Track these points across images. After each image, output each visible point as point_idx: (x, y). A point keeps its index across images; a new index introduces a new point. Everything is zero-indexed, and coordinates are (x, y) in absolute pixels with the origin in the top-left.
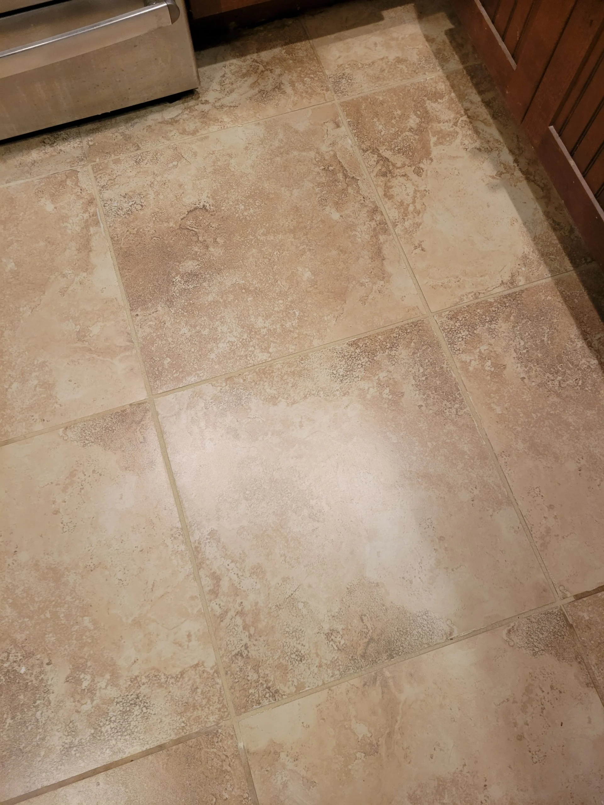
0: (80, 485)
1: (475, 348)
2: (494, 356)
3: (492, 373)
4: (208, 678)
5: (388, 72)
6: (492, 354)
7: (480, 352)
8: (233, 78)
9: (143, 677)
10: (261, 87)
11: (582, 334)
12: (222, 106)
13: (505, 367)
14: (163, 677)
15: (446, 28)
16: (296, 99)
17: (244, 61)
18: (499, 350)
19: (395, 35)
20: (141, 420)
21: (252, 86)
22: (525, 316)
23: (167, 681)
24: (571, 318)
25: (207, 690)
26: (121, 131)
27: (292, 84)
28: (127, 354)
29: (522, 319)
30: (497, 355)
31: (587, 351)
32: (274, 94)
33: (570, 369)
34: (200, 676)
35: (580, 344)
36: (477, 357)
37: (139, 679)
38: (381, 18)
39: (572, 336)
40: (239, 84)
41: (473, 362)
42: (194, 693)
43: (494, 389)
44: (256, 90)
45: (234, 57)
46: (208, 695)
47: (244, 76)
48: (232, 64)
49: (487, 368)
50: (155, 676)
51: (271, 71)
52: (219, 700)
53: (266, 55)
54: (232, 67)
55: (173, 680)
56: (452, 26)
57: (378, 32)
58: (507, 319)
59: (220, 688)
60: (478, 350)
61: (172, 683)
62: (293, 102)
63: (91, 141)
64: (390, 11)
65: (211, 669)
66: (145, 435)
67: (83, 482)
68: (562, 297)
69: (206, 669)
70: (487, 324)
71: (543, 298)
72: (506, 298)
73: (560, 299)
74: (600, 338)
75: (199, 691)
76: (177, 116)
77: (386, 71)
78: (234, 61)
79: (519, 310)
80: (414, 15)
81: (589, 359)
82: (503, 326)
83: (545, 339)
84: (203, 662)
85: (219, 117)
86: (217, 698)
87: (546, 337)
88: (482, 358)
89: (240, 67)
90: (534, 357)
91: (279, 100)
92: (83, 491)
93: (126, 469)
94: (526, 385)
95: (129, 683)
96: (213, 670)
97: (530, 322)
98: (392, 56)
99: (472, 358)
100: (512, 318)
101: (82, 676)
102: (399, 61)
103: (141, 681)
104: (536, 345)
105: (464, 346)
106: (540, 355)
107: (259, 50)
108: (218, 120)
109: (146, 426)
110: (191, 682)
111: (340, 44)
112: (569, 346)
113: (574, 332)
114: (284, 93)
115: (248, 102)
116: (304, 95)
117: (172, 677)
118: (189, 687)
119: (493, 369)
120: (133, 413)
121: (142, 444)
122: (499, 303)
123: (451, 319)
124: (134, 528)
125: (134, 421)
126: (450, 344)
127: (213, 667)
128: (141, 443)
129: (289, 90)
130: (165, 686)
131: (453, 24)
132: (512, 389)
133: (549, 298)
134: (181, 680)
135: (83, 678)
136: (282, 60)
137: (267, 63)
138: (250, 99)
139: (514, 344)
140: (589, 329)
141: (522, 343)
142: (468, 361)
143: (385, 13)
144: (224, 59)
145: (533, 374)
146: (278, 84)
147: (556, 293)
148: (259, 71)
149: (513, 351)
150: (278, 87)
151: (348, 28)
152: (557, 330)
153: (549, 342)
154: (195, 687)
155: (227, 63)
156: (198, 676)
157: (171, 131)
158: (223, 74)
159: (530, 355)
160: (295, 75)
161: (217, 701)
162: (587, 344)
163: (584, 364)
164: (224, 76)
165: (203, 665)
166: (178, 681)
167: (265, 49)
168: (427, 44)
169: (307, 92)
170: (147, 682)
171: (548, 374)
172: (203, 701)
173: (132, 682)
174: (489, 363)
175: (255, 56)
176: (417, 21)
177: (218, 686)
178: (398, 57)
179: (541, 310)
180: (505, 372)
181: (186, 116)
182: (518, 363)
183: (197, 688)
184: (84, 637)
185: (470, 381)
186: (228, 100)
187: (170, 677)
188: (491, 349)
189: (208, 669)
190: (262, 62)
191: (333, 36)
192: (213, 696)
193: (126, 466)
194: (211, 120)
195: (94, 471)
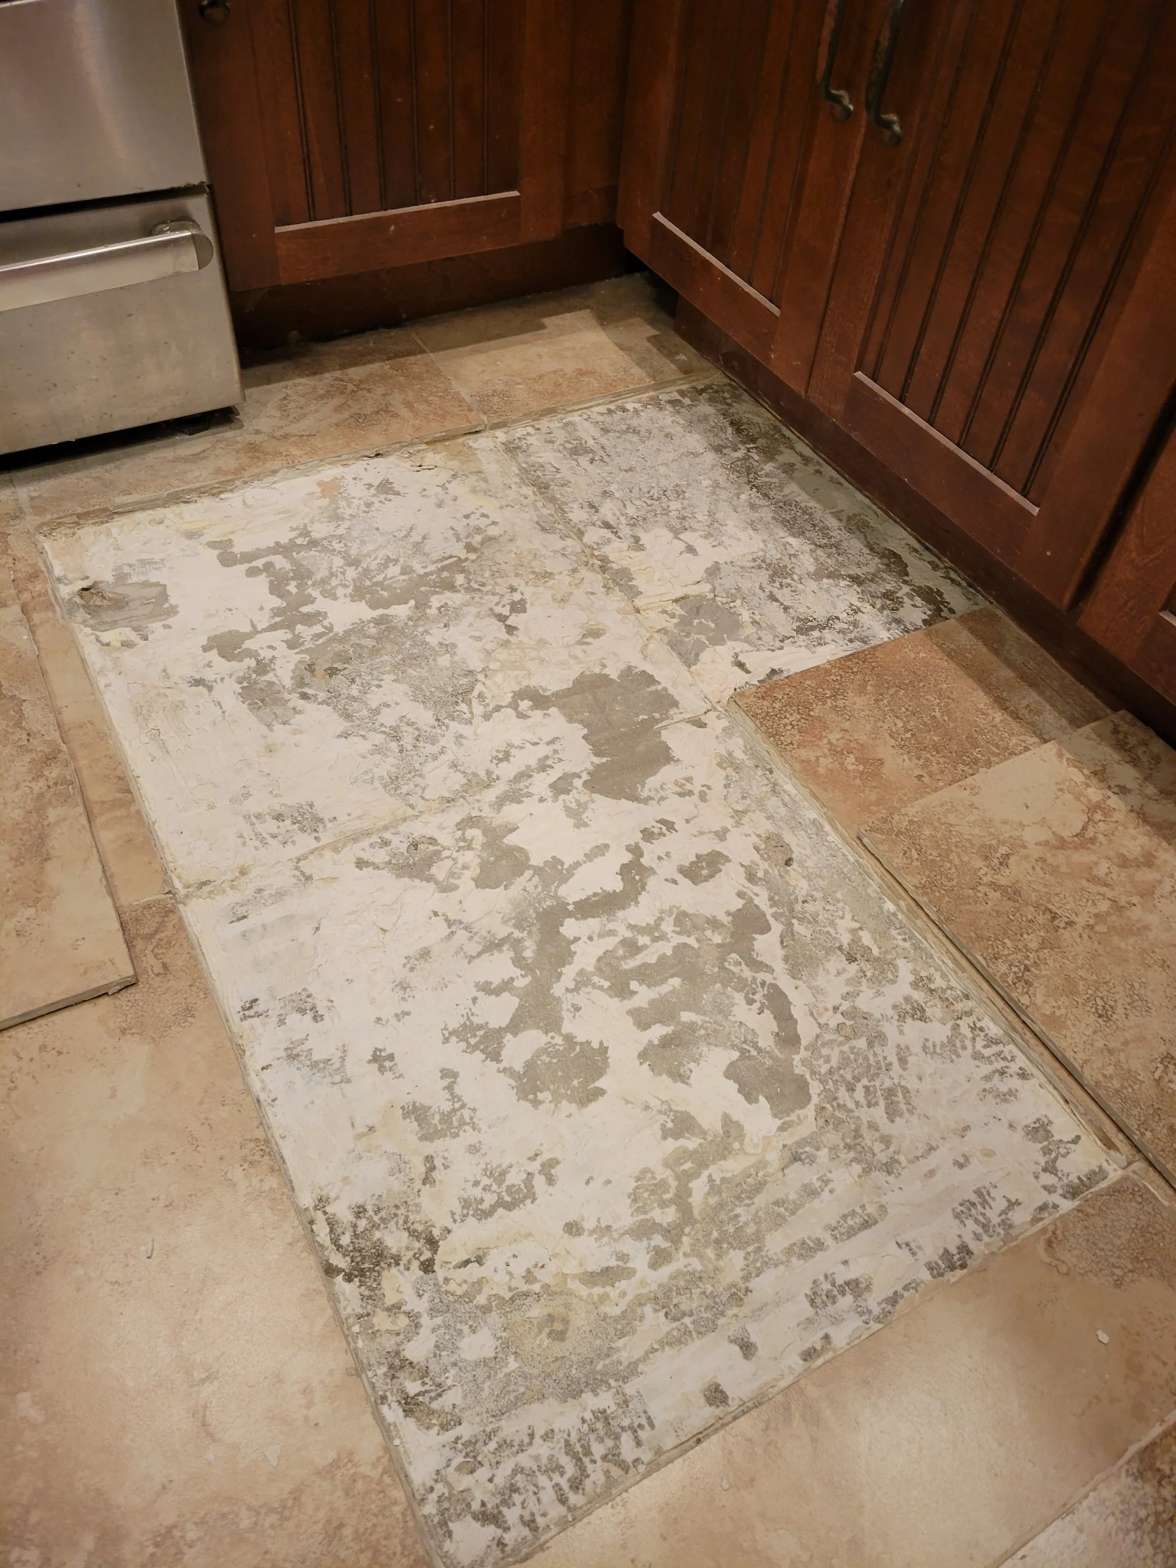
0: (8, 1080)
1: (821, 739)
2: (857, 746)
3: (862, 773)
4: (367, 1492)
5: (568, 386)
6: (853, 745)
7: (830, 743)
8: (303, 401)
9: (189, 1526)
10: (355, 409)
11: (995, 701)
12: (286, 436)
13: (881, 762)
14: (244, 1513)
15: (649, 335)
16: (417, 422)
17: (320, 380)
18: (863, 738)
19: (567, 344)
20: (156, 932)
21: (338, 409)
22: (891, 684)
23: (256, 1524)
24: (970, 680)
25: (369, 1525)
26: (94, 475)
27: (408, 405)
28: (118, 813)
29: (888, 688)
30: (862, 745)
31: (1014, 725)
32: (379, 417)
33: (997, 755)
34: (347, 1493)
35: (998, 716)
36: (827, 751)
37: (176, 1533)
38: (543, 327)
39: (981, 706)
40: (313, 408)
41: (822, 760)
42: (335, 1543)
43: (873, 798)
44: (346, 415)
45: (300, 376)
46: (374, 1538)
47: (322, 397)
48: (300, 384)
49: (850, 767)
50: (224, 1516)
51: (369, 391)
52: (404, 1547)
53: (356, 372)
54: (300, 388)
55: (273, 1518)
56: (653, 332)
57: (540, 342)
58: (862, 690)
59: (403, 1514)
60: (825, 741)
61: (272, 1527)
62: (414, 426)
63: (35, 490)
64: (553, 318)
65: (374, 1466)
66: (165, 960)
67: (17, 1074)
68: (944, 651)
69: (361, 1470)
70: (829, 701)
71: (913, 656)
72: (850, 660)
73: (941, 655)
74: (1028, 706)
75: (348, 1532)
76: (204, 451)
77: (564, 385)
78: (303, 380)
79: (878, 675)
80: (594, 322)
81: (1022, 738)
82: (858, 702)
83: (938, 714)
84: (351, 1453)
85: (282, 450)
86: (396, 1541)
87: (937, 709)
88: (836, 752)
89: (314, 388)
90: (927, 742)
91: (388, 425)
92: (14, 1094)
93: (123, 1031)
94: (928, 787)
95: (152, 1549)
96: (380, 1469)
97: (902, 692)
98: (570, 367)
99: (819, 753)
100: (869, 688)
101: (13, 1557)
102: (581, 373)
103: (182, 1537)
104: (925, 724)
105: (798, 737)
106: (936, 739)
107: (343, 367)
108: (281, 453)
109: (169, 942)
110: (322, 1514)
111: (482, 358)
112: (981, 721)
113: (980, 699)
114: (396, 415)
115: (332, 429)
116: (431, 417)
117: (272, 1510)
118: (318, 1528)
119: (861, 768)
120: (137, 920)
121: (158, 979)
122: (840, 668)
123: (763, 698)
124: (147, 1158)
125: (139, 935)
126: (773, 736)
127: (378, 1459)
128: (158, 975)
129: (404, 412)
130: (253, 1537)
131: (659, 330)
132: (905, 795)
133: (921, 655)
134: (295, 1512)
135: (18, 1561)
136: (383, 378)
137: (361, 382)
138: (337, 425)
139: (886, 726)
140: (1005, 694)
141: (900, 724)
142: (813, 759)
143: (546, 321)
144: (282, 378)
145: (934, 768)
146: (383, 406)
147: (932, 647)
148: (348, 391)
149: (887, 735)
150: (385, 410)
151: (489, 339)
152: (953, 700)
153: (946, 718)
154: (335, 1524)
155: (290, 383)
156: (340, 1493)
157: (192, 471)
158: (283, 395)
159: (920, 739)
160: (410, 393)
161: (399, 1549)
162: (1011, 716)
163: (1017, 744)
164: (285, 399)
165: (350, 1461)
166: (288, 1519)
167: (355, 365)
168: (621, 353)
169: (436, 414)
170: (199, 1539)
171: (960, 767)
172: (362, 1557)
173: (157, 1545)
174: (851, 759)
175: (338, 374)
176: (599, 329)
177: (397, 1510)
178: (580, 370)
179: (915, 673)
180: (884, 770)
181: (219, 451)
182: (902, 754)
183: (341, 1526)
184: (19, 1448)
185: (825, 790)
186: (293, 429)
187: (263, 1511)
188: (848, 737)
189: (366, 1469)
190: (351, 380)
191: (467, 348)
192: (386, 1538)
193: (124, 1025)
194: (268, 453)
195: (43, 1048)
